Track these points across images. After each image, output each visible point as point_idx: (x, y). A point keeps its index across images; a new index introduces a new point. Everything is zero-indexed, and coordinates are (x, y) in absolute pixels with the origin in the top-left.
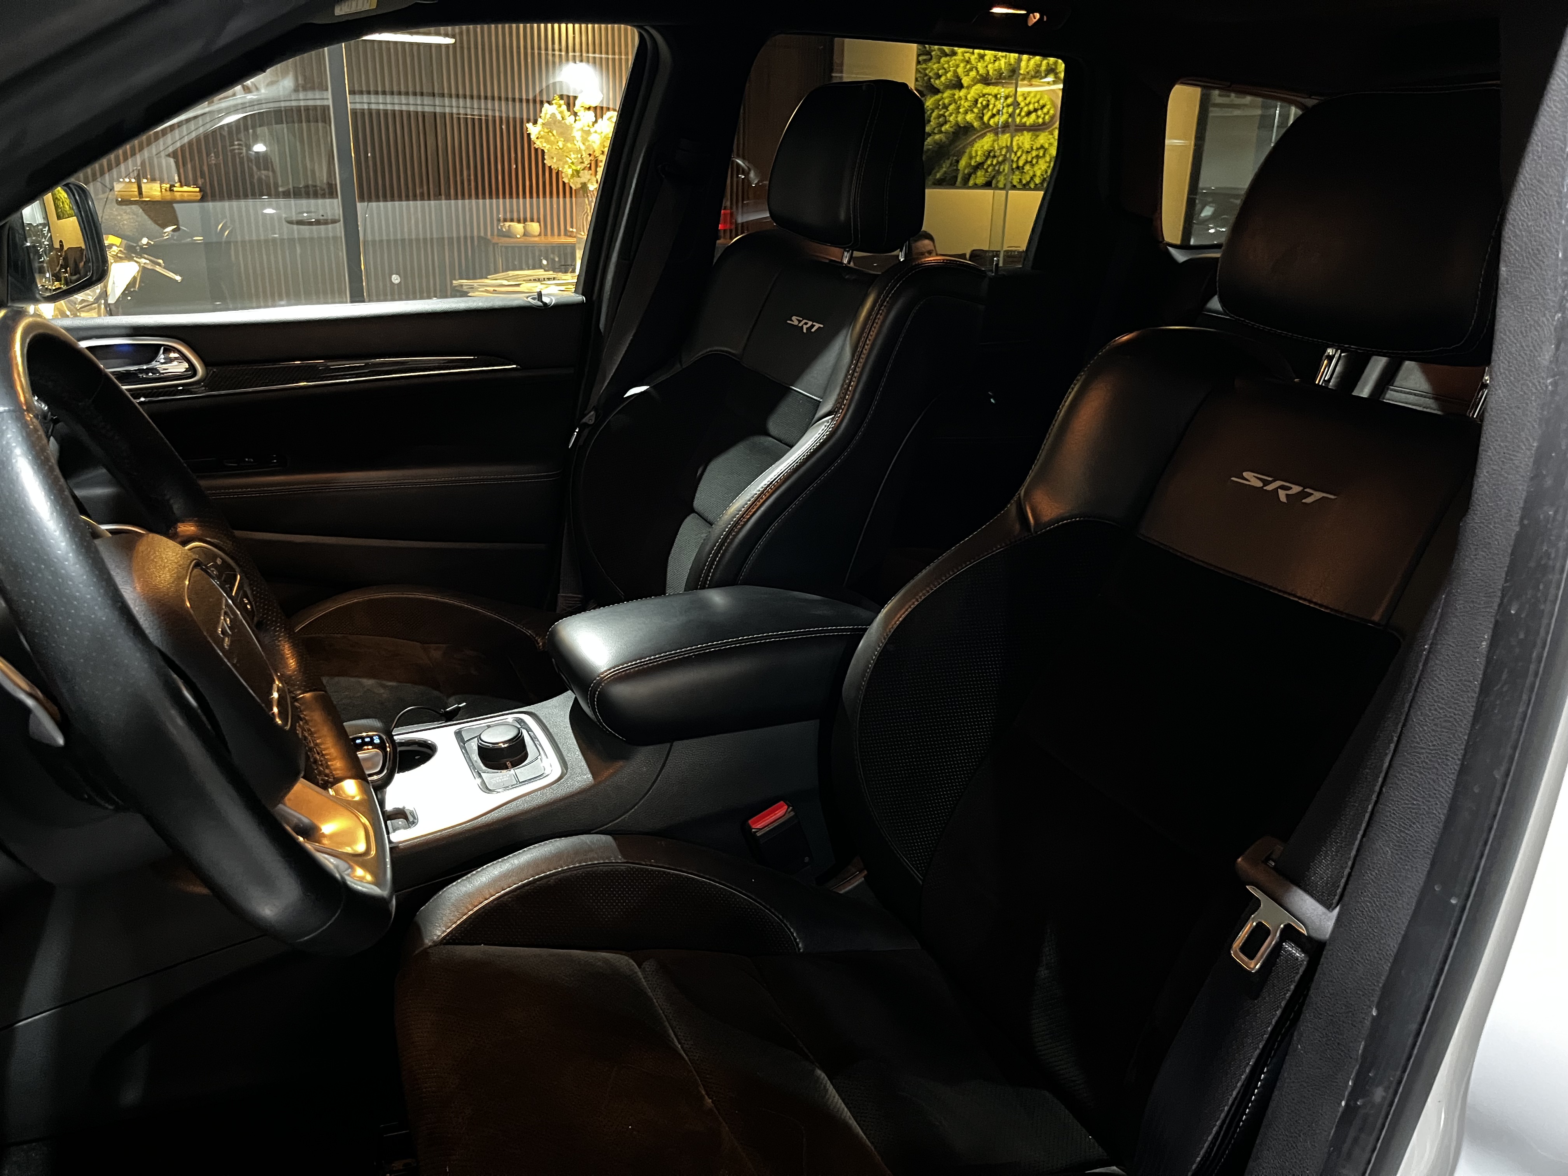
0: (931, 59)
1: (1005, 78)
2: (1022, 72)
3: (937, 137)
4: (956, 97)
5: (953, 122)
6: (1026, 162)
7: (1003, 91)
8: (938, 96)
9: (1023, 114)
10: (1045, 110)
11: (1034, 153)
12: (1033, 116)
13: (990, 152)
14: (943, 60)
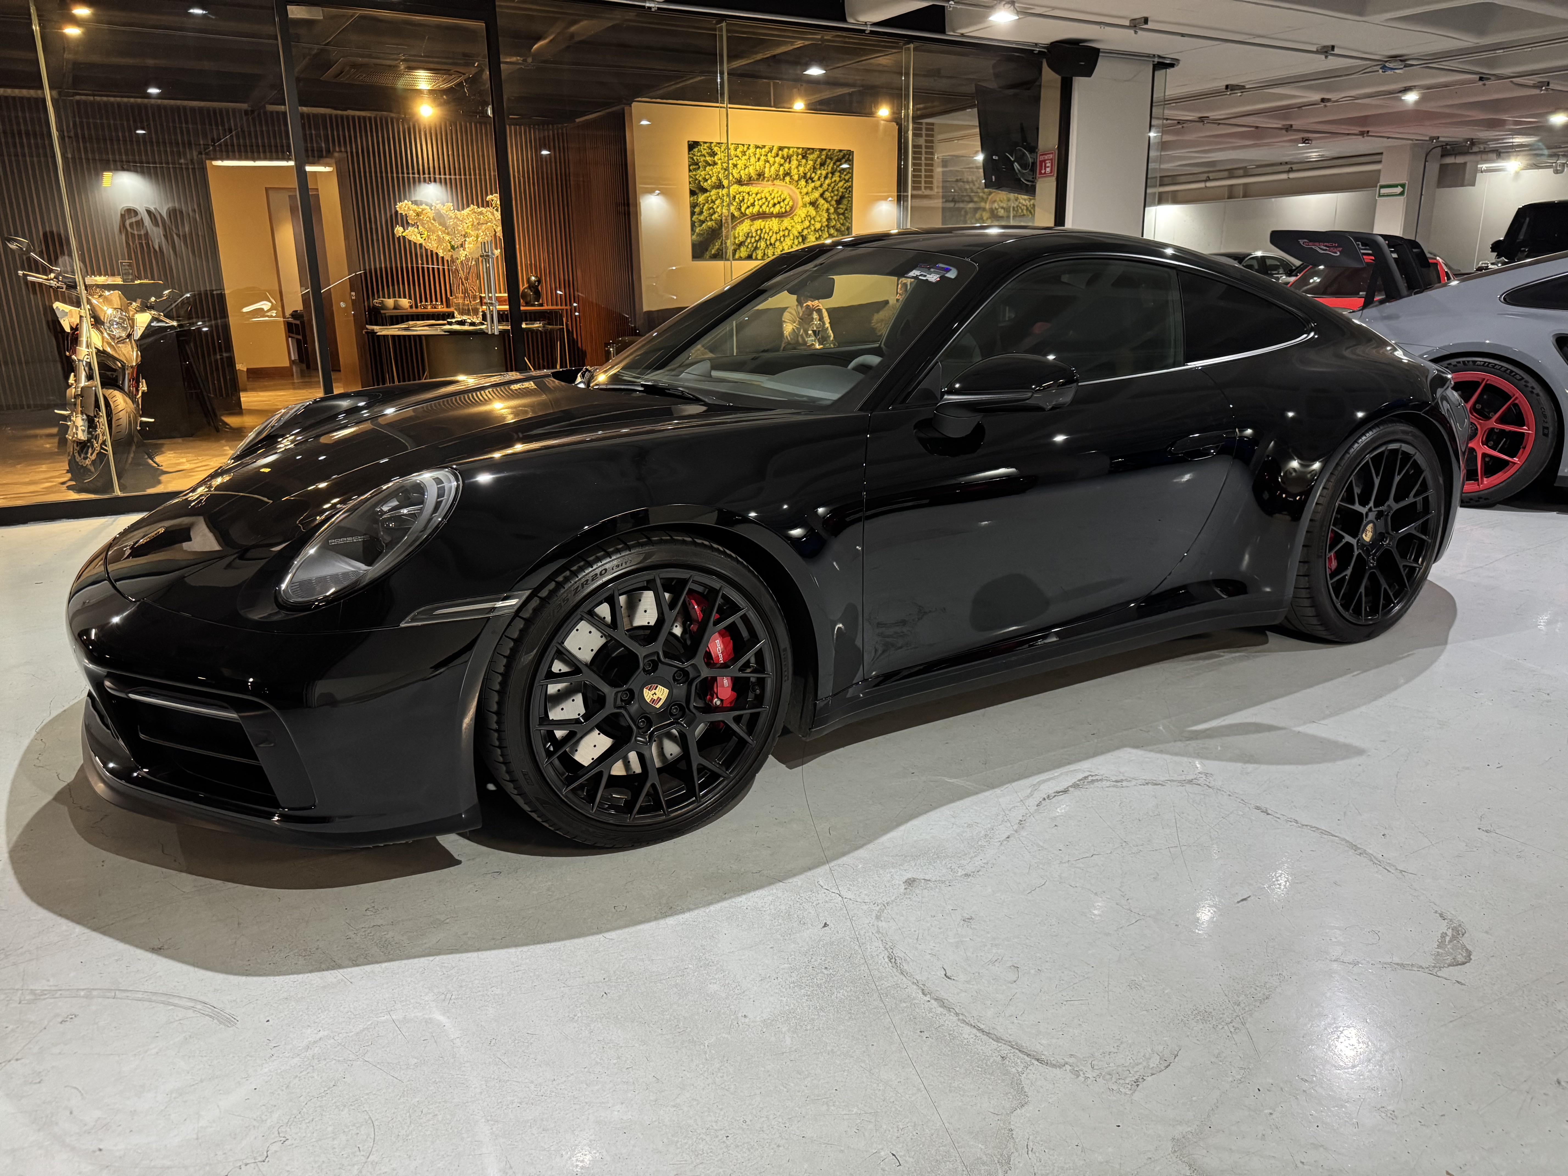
0: (699, 167)
1: (754, 180)
2: (766, 175)
3: (709, 223)
4: (720, 194)
5: (720, 213)
6: (777, 240)
7: (754, 189)
8: (708, 194)
9: (770, 205)
10: (786, 202)
11: (781, 233)
12: (778, 207)
13: (748, 234)
14: (708, 168)
